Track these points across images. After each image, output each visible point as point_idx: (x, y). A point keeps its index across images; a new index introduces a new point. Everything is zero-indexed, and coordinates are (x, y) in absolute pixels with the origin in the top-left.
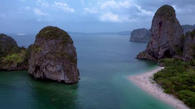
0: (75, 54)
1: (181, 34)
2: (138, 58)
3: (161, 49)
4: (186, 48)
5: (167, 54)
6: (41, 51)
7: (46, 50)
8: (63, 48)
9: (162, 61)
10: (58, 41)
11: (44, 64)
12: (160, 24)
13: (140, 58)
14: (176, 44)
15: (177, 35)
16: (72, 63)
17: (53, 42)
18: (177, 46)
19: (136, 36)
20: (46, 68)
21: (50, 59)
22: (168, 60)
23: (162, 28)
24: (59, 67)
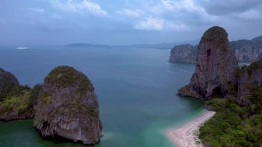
0: (96, 103)
1: (235, 67)
2: (179, 95)
3: (209, 85)
4: (241, 87)
5: (218, 92)
6: (51, 103)
7: (57, 102)
8: (81, 97)
9: (211, 104)
10: (74, 89)
11: (55, 121)
12: (209, 52)
13: (182, 94)
14: (229, 79)
15: (229, 68)
16: (92, 118)
17: (67, 90)
18: (229, 83)
19: (179, 54)
20: (57, 125)
21: (63, 114)
22: (218, 100)
23: (211, 57)
24: (75, 124)
